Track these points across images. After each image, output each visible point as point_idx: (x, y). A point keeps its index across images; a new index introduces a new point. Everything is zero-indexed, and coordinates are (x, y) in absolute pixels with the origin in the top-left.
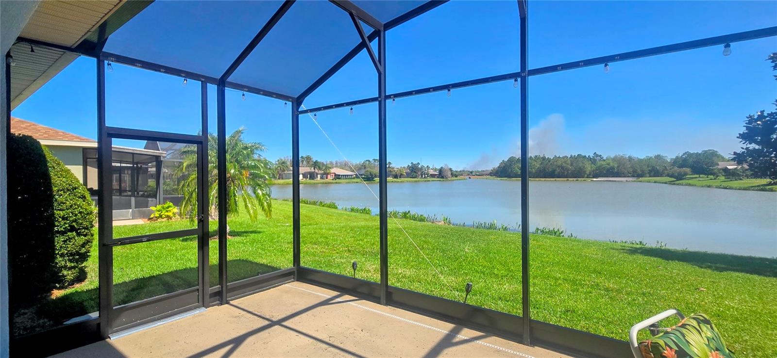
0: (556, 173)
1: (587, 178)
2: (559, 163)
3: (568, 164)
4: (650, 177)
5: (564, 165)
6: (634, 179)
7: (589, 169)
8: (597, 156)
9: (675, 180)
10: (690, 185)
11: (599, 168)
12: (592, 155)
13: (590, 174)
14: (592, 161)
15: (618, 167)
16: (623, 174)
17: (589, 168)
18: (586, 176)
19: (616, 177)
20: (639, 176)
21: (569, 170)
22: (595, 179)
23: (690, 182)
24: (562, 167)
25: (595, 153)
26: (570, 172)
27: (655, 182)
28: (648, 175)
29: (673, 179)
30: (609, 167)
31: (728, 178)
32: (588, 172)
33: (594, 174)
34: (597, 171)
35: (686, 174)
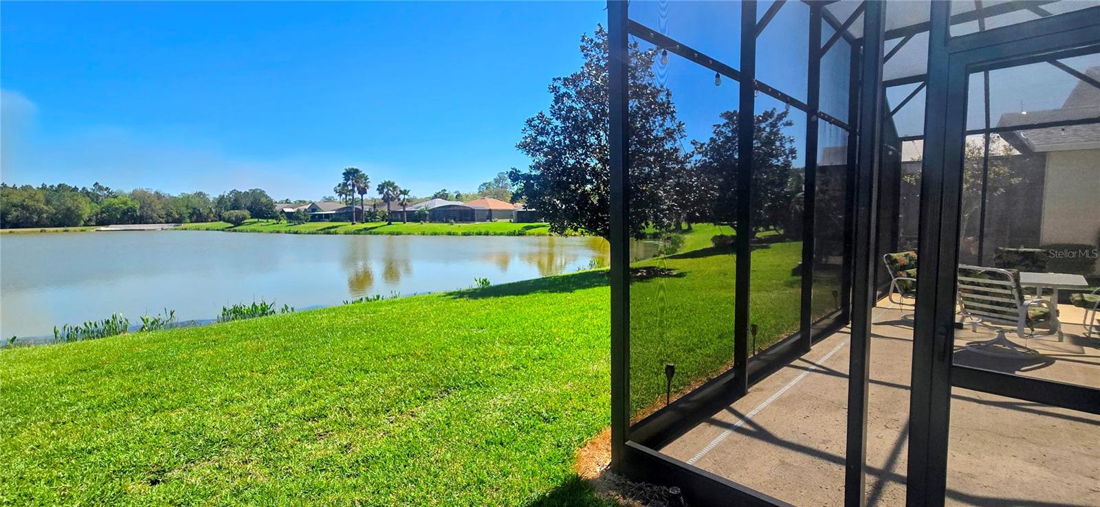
0: (10, 218)
1: (84, 225)
2: (16, 199)
3: (38, 201)
4: (191, 222)
5: (29, 202)
6: (171, 226)
7: (89, 211)
8: (101, 188)
9: (233, 225)
10: (254, 231)
11: (107, 209)
12: (90, 188)
13: (90, 220)
14: (92, 197)
15: (141, 208)
16: (151, 218)
17: (87, 209)
18: (82, 222)
19: (140, 223)
20: (178, 221)
21: (43, 213)
22: (103, 228)
23: (252, 227)
24: (24, 207)
25: (97, 184)
26: (45, 216)
27: (207, 230)
28: (188, 220)
29: (230, 225)
30: (126, 207)
31: (290, 222)
32: (86, 217)
33: (97, 219)
34: (104, 215)
35: (244, 218)
